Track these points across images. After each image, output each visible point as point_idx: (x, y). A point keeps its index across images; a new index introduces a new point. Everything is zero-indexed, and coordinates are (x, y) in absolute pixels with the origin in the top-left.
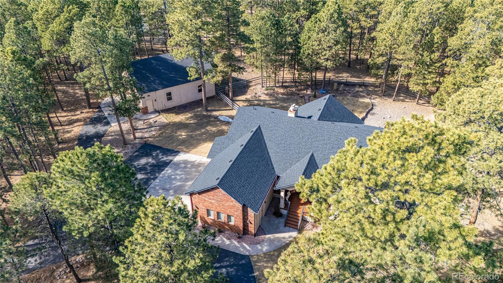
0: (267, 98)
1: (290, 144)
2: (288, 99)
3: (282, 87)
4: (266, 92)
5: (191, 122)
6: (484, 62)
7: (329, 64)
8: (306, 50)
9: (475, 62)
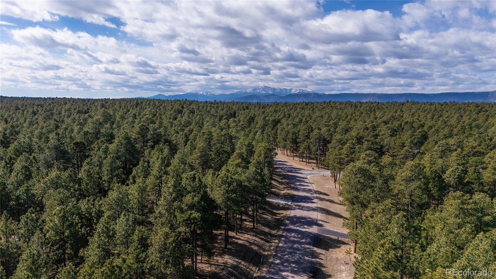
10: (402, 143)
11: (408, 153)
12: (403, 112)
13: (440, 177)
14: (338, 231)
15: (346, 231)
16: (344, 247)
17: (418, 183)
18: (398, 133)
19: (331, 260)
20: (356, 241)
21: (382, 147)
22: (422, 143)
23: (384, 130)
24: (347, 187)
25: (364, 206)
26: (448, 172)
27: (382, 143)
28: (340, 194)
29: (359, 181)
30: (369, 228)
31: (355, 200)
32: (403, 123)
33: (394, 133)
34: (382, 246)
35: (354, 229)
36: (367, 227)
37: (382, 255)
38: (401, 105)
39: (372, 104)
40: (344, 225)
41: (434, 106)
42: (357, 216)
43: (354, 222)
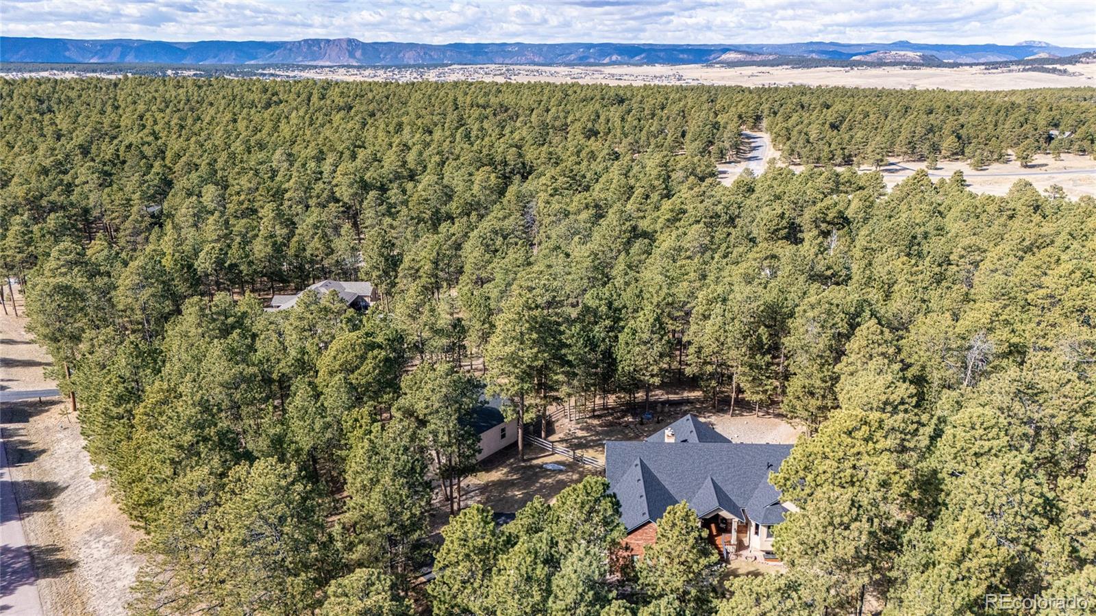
0: (584, 434)
1: (683, 472)
2: (611, 431)
3: (594, 417)
4: (579, 426)
5: (515, 477)
6: (826, 361)
7: (657, 381)
8: (624, 367)
9: (818, 362)
10: (126, 200)
11: (137, 225)
12: (121, 111)
13: (190, 266)
14: (37, 389)
15: (52, 385)
16: (55, 409)
17: (151, 291)
18: (114, 178)
19: (37, 432)
20: (73, 393)
21: (86, 211)
22: (164, 194)
23: (83, 173)
24: (41, 318)
25: (76, 338)
26: (202, 255)
27: (84, 203)
28: (29, 329)
29: (59, 305)
30: (90, 369)
31: (58, 335)
32: (122, 149)
33: (106, 179)
34: (108, 383)
35: (64, 377)
36: (87, 368)
37: (111, 392)
38: (111, 88)
39: (40, 84)
40: (45, 376)
41: (185, 90)
42: (67, 357)
43: (63, 368)
